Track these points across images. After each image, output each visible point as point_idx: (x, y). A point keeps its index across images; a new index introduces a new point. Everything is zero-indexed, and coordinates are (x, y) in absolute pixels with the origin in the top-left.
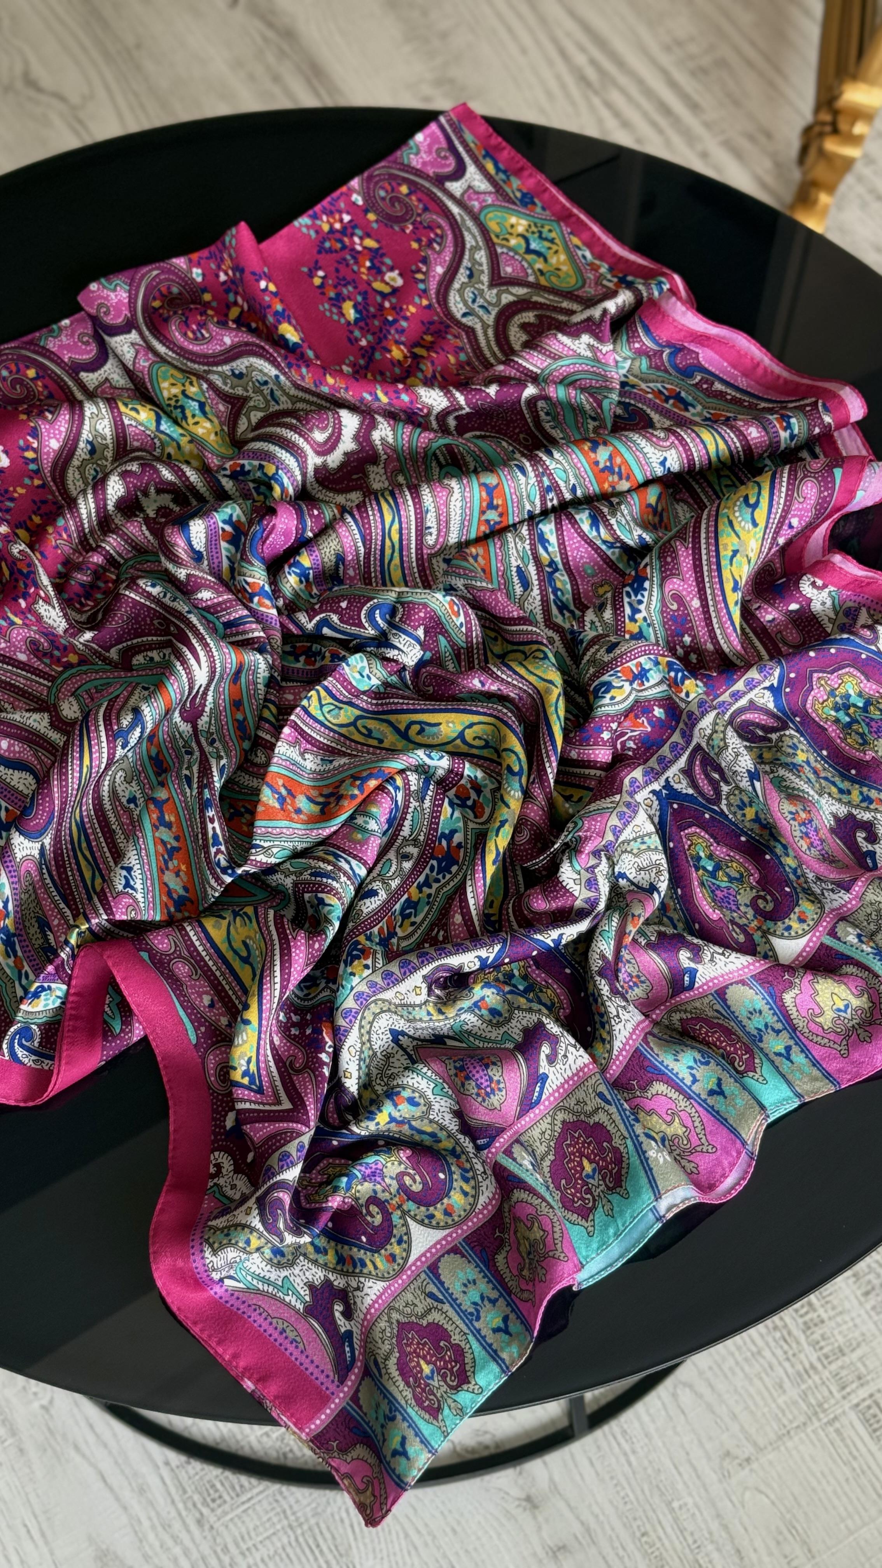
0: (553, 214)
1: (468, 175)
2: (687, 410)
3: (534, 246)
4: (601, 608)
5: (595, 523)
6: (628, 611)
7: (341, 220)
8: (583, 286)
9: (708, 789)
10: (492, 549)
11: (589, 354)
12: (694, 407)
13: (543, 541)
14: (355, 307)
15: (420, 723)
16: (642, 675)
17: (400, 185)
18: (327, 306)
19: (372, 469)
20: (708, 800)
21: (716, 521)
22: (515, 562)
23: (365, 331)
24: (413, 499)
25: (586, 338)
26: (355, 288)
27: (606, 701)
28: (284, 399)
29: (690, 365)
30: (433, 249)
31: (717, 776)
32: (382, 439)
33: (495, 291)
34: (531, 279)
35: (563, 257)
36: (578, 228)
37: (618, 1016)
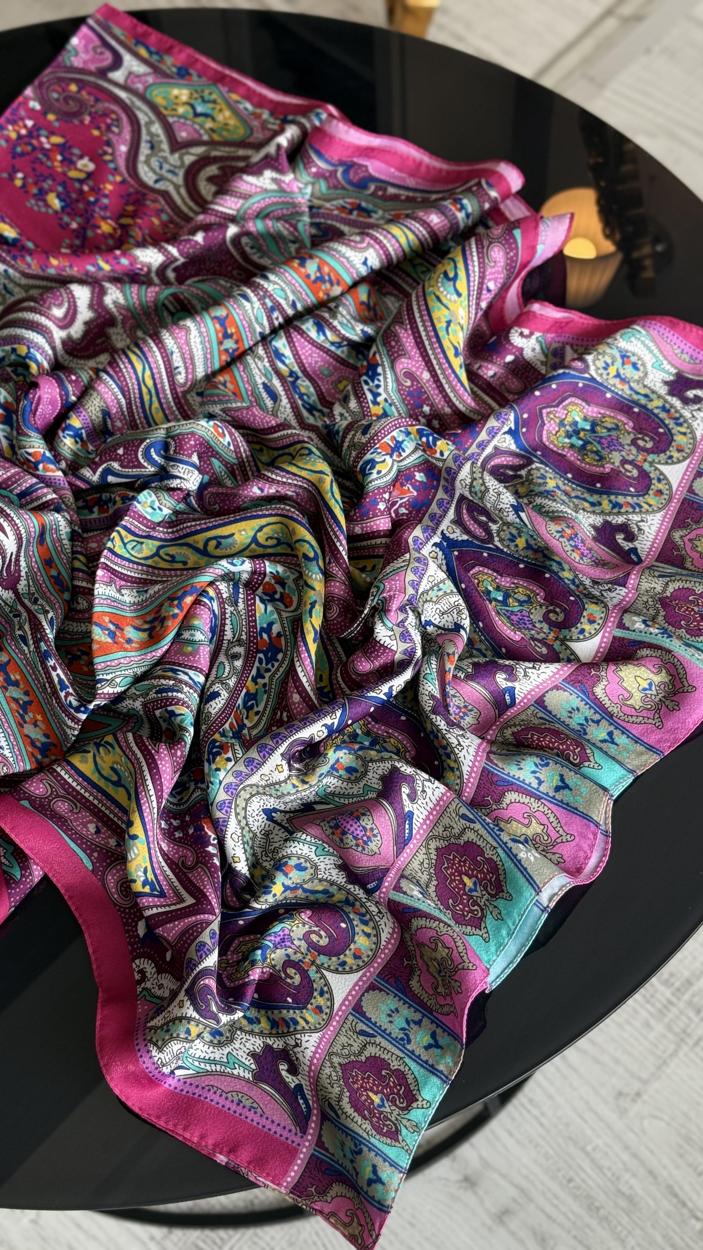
0: (210, 79)
1: (125, 63)
2: (370, 216)
3: (200, 109)
4: (345, 400)
5: (320, 329)
6: (370, 397)
7: (25, 126)
8: (252, 133)
9: (479, 532)
10: (237, 374)
11: (274, 187)
12: (375, 212)
13: (279, 355)
14: (59, 196)
15: (215, 538)
16: (398, 447)
17: (68, 85)
18: (33, 202)
19: (111, 331)
20: (482, 541)
21: (425, 300)
22: (260, 380)
23: (72, 216)
24: (157, 345)
25: (268, 174)
26: (54, 180)
27: (374, 476)
28: (17, 290)
29: (363, 179)
30: (113, 132)
31: (484, 519)
32: (115, 302)
33: (177, 155)
34: (205, 138)
35: (227, 113)
36: (234, 85)
37: (459, 744)
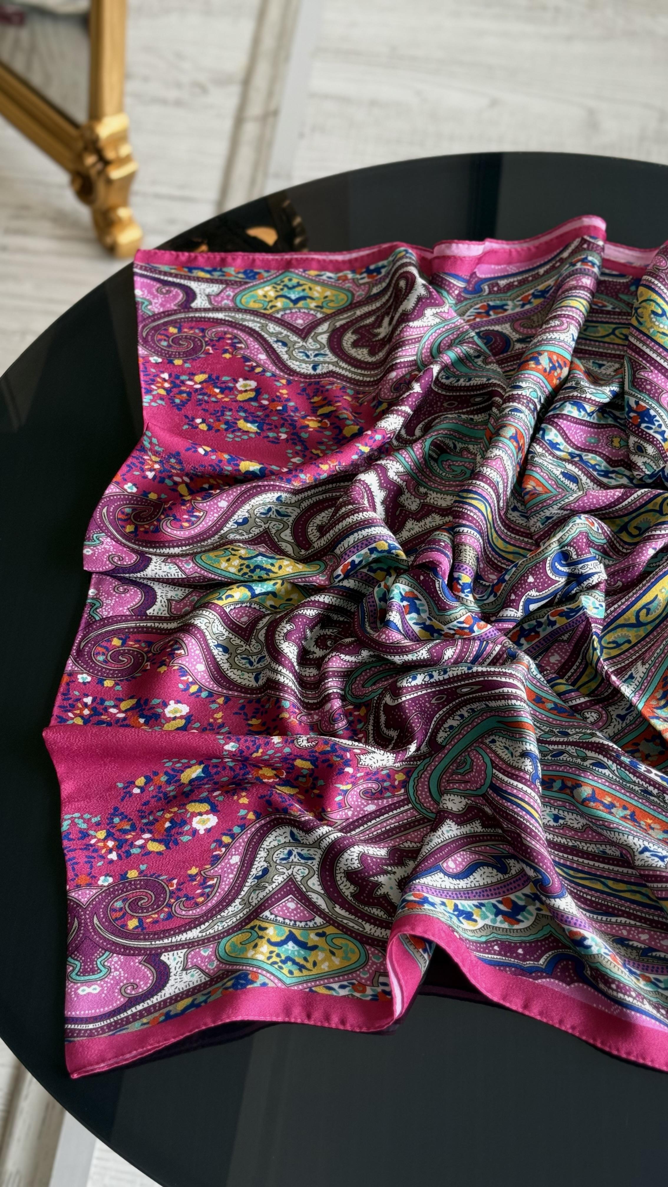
0: (278, 269)
1: (197, 291)
2: (506, 310)
3: (293, 296)
4: (641, 450)
5: (580, 407)
6: (659, 437)
7: (164, 380)
8: (352, 293)
10: (538, 476)
12: (507, 305)
13: (554, 445)
14: (246, 420)
15: (644, 607)
17: (167, 330)
18: (231, 436)
19: (402, 499)
22: (557, 472)
23: (276, 428)
24: (485, 482)
26: (231, 410)
28: (290, 510)
29: (476, 283)
30: (241, 348)
33: (310, 340)
34: (320, 315)
35: (318, 288)
36: (306, 265)
